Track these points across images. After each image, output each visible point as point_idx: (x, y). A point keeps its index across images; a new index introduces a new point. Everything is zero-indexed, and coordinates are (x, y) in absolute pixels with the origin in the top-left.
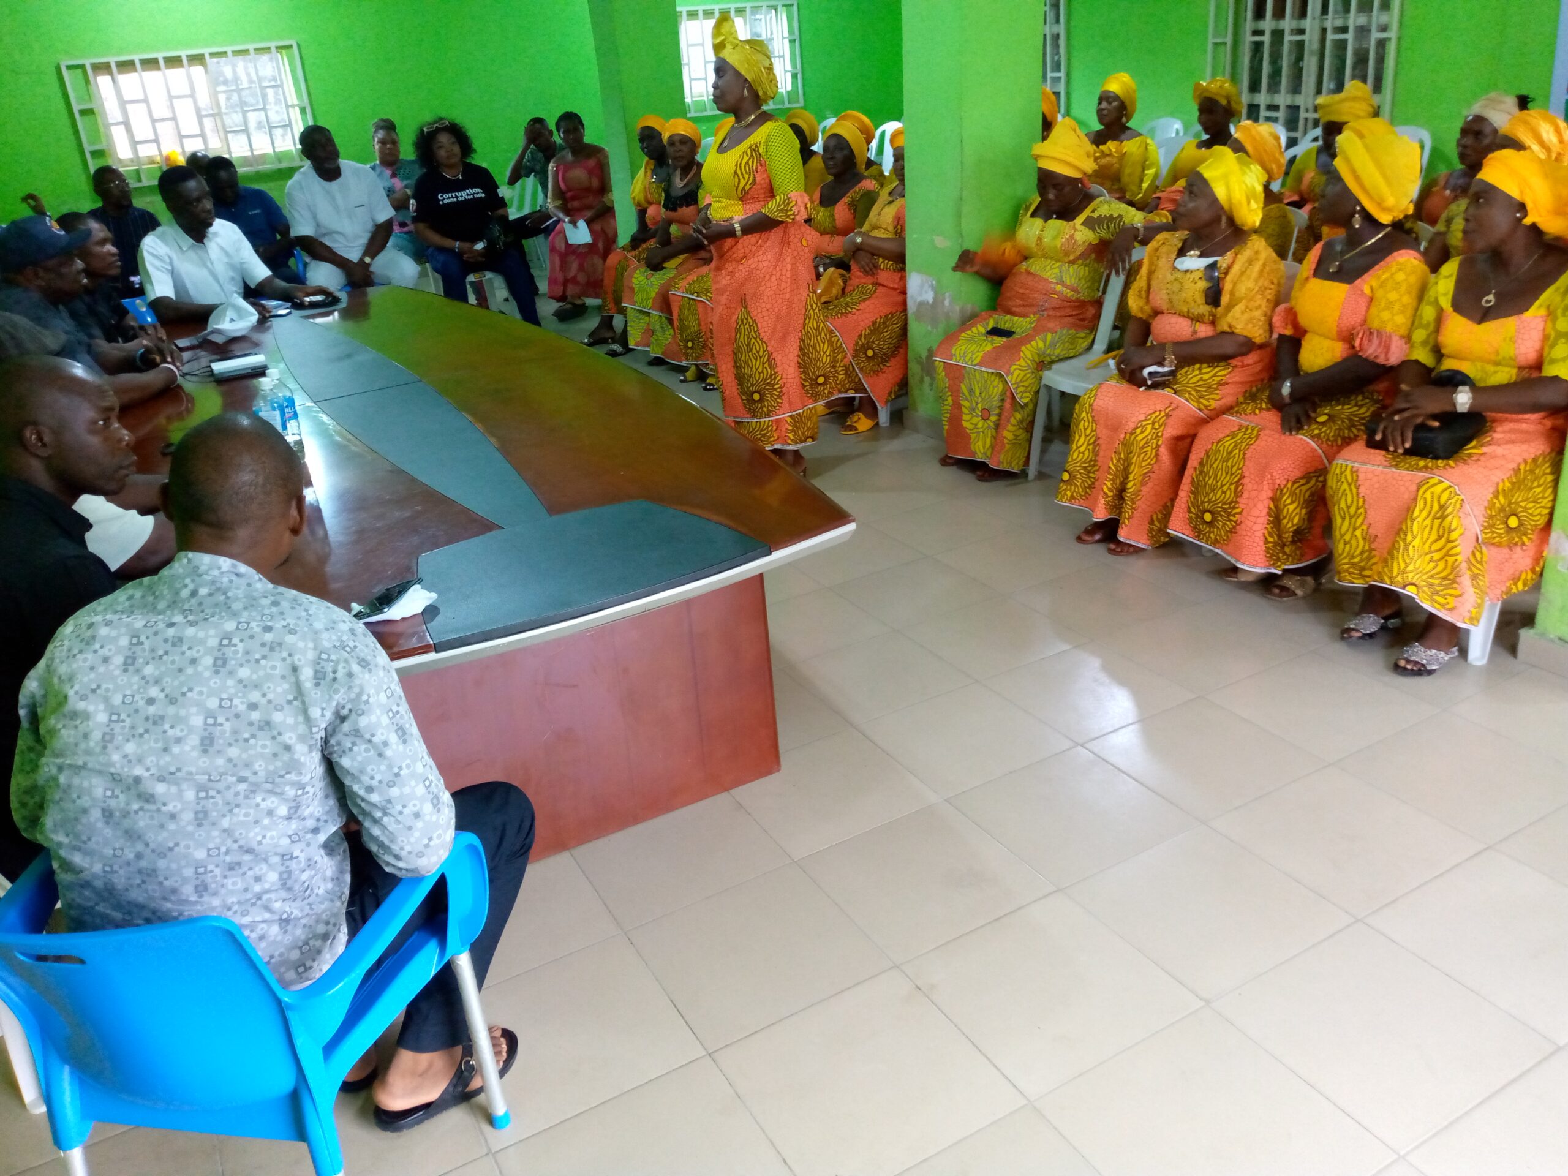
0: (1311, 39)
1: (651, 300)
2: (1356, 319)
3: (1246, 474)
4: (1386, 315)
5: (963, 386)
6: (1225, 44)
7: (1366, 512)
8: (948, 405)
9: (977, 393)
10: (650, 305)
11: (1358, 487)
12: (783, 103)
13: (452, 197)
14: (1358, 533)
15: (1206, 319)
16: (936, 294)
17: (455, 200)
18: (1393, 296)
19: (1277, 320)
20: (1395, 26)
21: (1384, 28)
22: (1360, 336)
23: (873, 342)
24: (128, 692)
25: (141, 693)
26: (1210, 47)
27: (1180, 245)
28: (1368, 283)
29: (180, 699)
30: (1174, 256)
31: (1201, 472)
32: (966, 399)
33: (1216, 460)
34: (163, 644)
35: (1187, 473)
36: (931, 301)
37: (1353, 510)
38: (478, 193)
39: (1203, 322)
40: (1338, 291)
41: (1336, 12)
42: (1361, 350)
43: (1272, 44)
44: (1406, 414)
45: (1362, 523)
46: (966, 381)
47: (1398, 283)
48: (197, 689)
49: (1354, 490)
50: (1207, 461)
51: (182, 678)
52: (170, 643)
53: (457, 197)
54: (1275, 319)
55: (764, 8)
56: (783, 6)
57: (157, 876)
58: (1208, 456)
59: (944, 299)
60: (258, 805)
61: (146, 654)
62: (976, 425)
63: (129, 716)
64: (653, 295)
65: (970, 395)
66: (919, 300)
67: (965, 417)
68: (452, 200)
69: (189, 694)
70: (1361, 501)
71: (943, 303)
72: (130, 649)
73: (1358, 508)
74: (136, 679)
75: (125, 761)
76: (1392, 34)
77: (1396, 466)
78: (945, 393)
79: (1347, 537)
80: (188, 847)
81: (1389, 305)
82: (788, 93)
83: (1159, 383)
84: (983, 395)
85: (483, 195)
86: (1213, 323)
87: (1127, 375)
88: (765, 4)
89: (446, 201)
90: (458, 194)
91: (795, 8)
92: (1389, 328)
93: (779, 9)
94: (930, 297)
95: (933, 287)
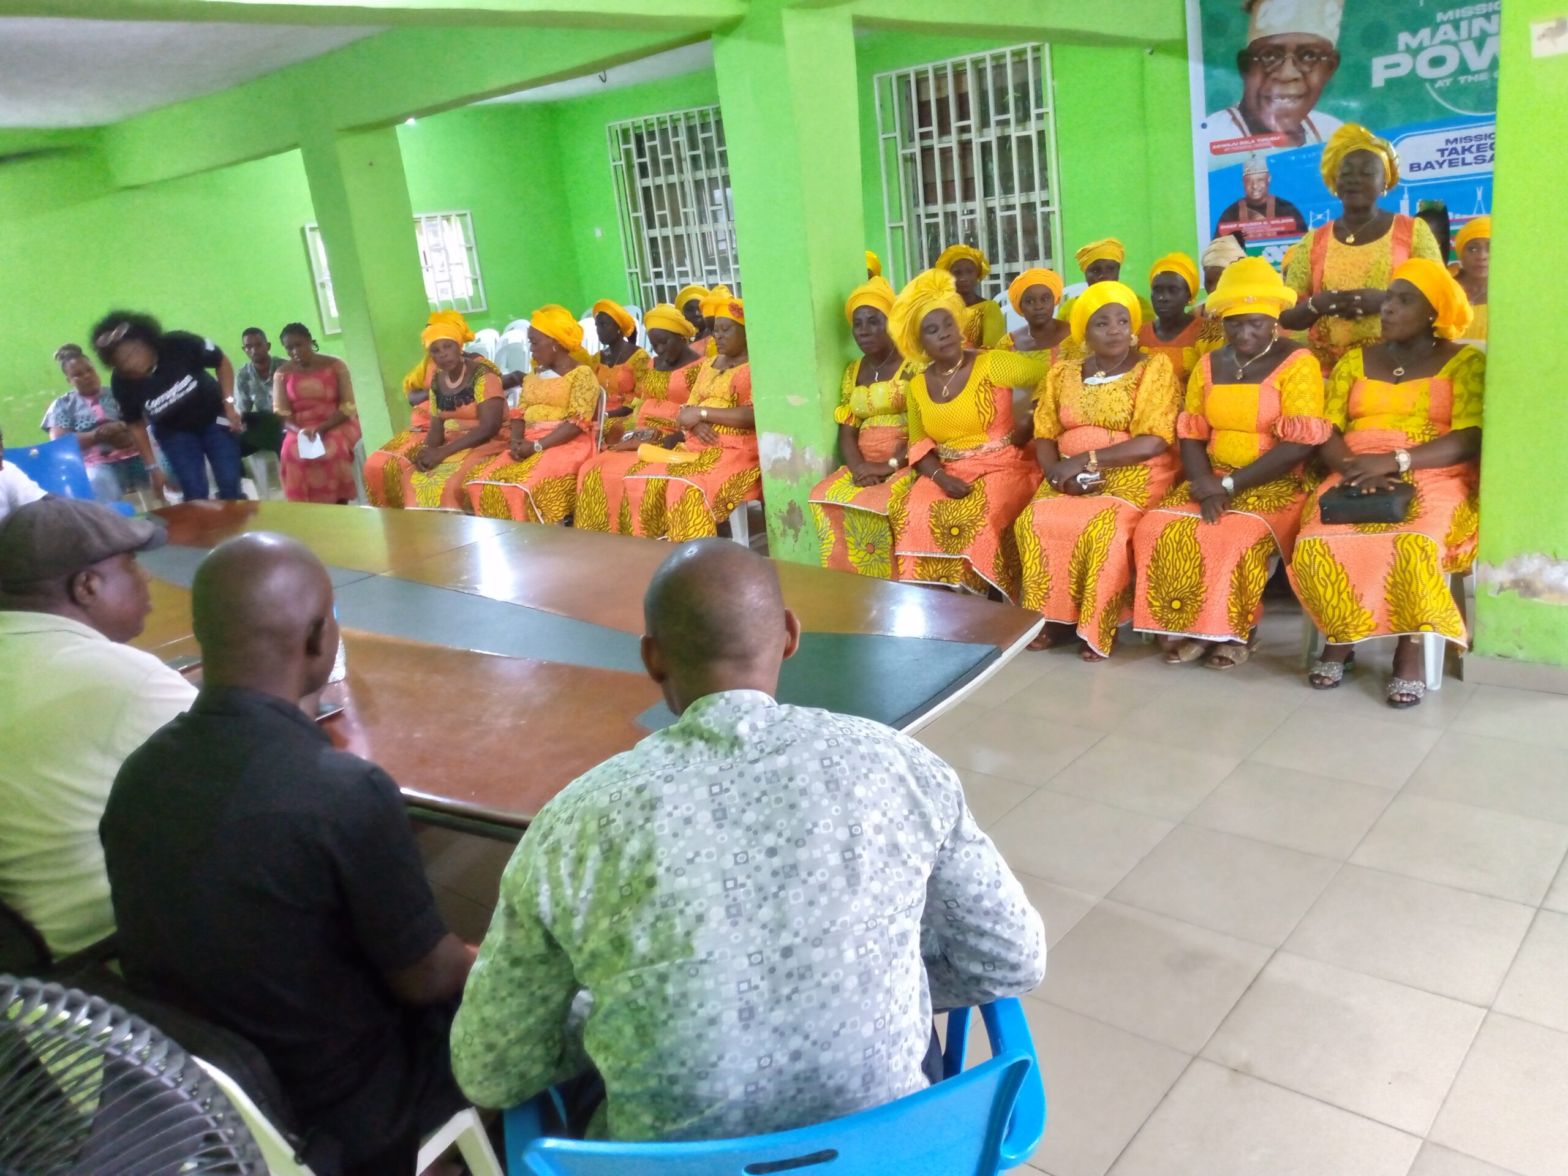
0: (980, 216)
1: (438, 498)
2: (1273, 412)
3: (1206, 555)
4: (1300, 403)
5: (845, 524)
6: (902, 227)
7: (1348, 576)
8: (829, 543)
9: (860, 529)
10: (438, 503)
11: (1333, 557)
12: (467, 308)
14: (1344, 596)
15: (1122, 427)
16: (794, 449)
18: (1303, 386)
19: (1180, 427)
20: (1056, 202)
21: (1045, 203)
22: (1281, 424)
24: (737, 850)
25: (754, 847)
26: (888, 231)
27: (1080, 369)
28: (1274, 380)
29: (807, 838)
30: (1079, 377)
31: (1157, 568)
32: (850, 535)
33: (1168, 553)
34: (755, 784)
35: (1139, 573)
36: (788, 457)
37: (1333, 578)
39: (1119, 430)
40: (1250, 391)
41: (1000, 194)
42: (1285, 436)
43: (946, 223)
44: (1360, 480)
45: (1347, 586)
46: (847, 519)
47: (1305, 376)
48: (822, 823)
49: (1330, 560)
50: (1159, 557)
51: (799, 815)
52: (763, 781)
54: (1179, 426)
55: (439, 218)
56: (458, 215)
57: (818, 1078)
58: (1157, 552)
59: (804, 453)
60: (819, 984)
61: (737, 800)
62: (863, 558)
63: (749, 877)
64: (440, 492)
65: (853, 531)
66: (774, 457)
67: (850, 553)
69: (816, 830)
70: (1340, 568)
71: (803, 458)
72: (713, 801)
73: (1338, 575)
74: (739, 832)
75: (766, 932)
76: (1054, 207)
77: (1362, 531)
78: (825, 533)
79: (1334, 602)
80: (854, 1025)
81: (1301, 394)
82: (471, 298)
83: (1095, 489)
84: (866, 531)
86: (1127, 430)
87: (1062, 489)
88: (439, 214)
91: (469, 217)
92: (1306, 413)
93: (453, 219)
94: (787, 453)
95: (789, 443)
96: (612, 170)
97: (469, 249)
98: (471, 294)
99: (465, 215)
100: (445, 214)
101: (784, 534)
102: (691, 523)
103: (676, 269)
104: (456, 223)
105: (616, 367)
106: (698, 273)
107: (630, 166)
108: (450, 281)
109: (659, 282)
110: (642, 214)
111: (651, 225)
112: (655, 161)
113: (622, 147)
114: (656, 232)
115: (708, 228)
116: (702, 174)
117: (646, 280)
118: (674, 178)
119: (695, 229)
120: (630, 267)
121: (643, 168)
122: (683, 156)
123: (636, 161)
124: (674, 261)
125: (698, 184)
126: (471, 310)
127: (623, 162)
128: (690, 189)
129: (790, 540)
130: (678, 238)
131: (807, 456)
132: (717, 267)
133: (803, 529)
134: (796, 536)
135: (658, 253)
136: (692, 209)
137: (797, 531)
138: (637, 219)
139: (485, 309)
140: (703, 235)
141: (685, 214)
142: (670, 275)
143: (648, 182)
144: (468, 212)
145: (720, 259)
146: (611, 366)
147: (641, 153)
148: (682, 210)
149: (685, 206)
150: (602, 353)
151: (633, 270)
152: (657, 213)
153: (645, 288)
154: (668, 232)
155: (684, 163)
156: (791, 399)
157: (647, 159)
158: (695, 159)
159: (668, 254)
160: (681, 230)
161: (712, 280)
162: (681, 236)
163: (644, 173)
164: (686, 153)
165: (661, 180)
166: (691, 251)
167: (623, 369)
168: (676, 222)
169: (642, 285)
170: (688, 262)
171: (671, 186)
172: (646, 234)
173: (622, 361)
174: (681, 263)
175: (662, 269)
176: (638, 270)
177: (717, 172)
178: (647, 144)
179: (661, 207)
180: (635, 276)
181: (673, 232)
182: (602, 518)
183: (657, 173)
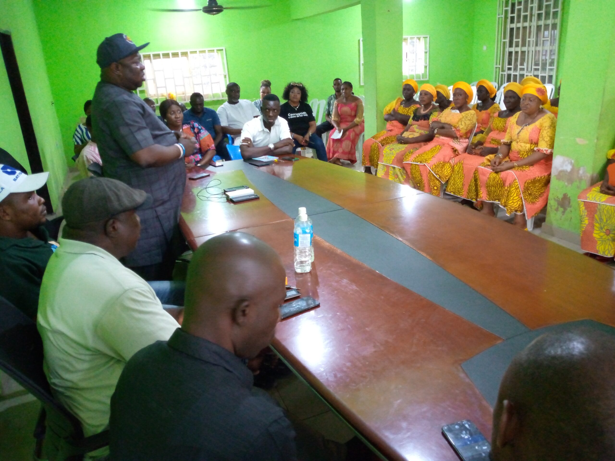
1: (392, 160)
5: (596, 216)
8: (585, 224)
9: (605, 220)
10: (391, 163)
12: (420, 78)
13: (294, 115)
16: (573, 167)
17: (295, 117)
23: (530, 187)
32: (598, 223)
36: (569, 170)
38: (305, 114)
46: (598, 213)
53: (296, 116)
55: (415, 38)
56: (424, 37)
62: (602, 236)
64: (393, 158)
65: (600, 221)
66: (560, 169)
67: (595, 232)
68: (294, 117)
71: (578, 172)
78: (584, 218)
84: (608, 222)
85: (307, 115)
88: (416, 37)
89: (291, 117)
90: (297, 114)
93: (422, 39)
94: (569, 168)
95: (571, 163)
96: (497, 19)
97: (426, 52)
98: (423, 72)
99: (427, 37)
100: (419, 36)
101: (557, 210)
102: (512, 198)
103: (519, 67)
104: (422, 40)
105: (483, 111)
106: (529, 69)
107: (506, 18)
108: (415, 66)
109: (509, 72)
110: (507, 40)
111: (511, 46)
112: (519, 16)
113: (504, 9)
114: (513, 49)
115: (539, 48)
116: (542, 23)
117: (503, 71)
118: (527, 24)
119: (532, 48)
120: (497, 65)
121: (512, 19)
122: (533, 13)
123: (510, 15)
124: (519, 63)
125: (539, 28)
126: (422, 79)
127: (503, 16)
128: (534, 30)
129: (559, 214)
130: (523, 53)
131: (581, 172)
132: (540, 67)
133: (569, 209)
134: (564, 212)
135: (511, 59)
136: (533, 39)
137: (565, 209)
138: (504, 43)
139: (427, 79)
140: (536, 51)
141: (529, 41)
142: (515, 69)
143: (514, 26)
144: (428, 36)
145: (542, 64)
146: (480, 111)
147: (513, 12)
148: (528, 39)
149: (529, 37)
150: (478, 104)
151: (498, 66)
152: (515, 40)
153: (502, 74)
154: (519, 49)
155: (533, 17)
156: (578, 140)
157: (515, 15)
158: (539, 16)
159: (516, 60)
160: (525, 49)
161: (536, 73)
162: (525, 52)
163: (512, 21)
164: (536, 12)
165: (520, 25)
166: (528, 59)
167: (486, 113)
168: (524, 45)
169: (501, 73)
170: (525, 64)
171: (525, 28)
172: (508, 49)
173: (486, 109)
174: (522, 64)
175: (512, 67)
176: (500, 66)
177: (550, 22)
178: (517, 7)
179: (517, 37)
180: (498, 69)
181: (521, 49)
182: (460, 186)
183: (519, 22)
